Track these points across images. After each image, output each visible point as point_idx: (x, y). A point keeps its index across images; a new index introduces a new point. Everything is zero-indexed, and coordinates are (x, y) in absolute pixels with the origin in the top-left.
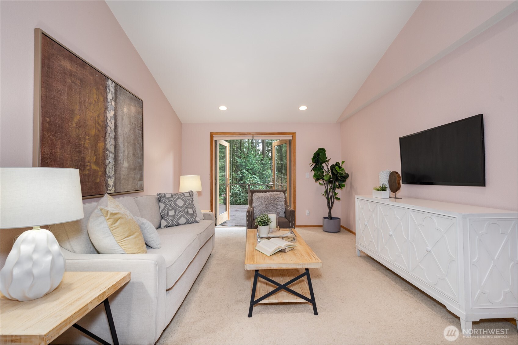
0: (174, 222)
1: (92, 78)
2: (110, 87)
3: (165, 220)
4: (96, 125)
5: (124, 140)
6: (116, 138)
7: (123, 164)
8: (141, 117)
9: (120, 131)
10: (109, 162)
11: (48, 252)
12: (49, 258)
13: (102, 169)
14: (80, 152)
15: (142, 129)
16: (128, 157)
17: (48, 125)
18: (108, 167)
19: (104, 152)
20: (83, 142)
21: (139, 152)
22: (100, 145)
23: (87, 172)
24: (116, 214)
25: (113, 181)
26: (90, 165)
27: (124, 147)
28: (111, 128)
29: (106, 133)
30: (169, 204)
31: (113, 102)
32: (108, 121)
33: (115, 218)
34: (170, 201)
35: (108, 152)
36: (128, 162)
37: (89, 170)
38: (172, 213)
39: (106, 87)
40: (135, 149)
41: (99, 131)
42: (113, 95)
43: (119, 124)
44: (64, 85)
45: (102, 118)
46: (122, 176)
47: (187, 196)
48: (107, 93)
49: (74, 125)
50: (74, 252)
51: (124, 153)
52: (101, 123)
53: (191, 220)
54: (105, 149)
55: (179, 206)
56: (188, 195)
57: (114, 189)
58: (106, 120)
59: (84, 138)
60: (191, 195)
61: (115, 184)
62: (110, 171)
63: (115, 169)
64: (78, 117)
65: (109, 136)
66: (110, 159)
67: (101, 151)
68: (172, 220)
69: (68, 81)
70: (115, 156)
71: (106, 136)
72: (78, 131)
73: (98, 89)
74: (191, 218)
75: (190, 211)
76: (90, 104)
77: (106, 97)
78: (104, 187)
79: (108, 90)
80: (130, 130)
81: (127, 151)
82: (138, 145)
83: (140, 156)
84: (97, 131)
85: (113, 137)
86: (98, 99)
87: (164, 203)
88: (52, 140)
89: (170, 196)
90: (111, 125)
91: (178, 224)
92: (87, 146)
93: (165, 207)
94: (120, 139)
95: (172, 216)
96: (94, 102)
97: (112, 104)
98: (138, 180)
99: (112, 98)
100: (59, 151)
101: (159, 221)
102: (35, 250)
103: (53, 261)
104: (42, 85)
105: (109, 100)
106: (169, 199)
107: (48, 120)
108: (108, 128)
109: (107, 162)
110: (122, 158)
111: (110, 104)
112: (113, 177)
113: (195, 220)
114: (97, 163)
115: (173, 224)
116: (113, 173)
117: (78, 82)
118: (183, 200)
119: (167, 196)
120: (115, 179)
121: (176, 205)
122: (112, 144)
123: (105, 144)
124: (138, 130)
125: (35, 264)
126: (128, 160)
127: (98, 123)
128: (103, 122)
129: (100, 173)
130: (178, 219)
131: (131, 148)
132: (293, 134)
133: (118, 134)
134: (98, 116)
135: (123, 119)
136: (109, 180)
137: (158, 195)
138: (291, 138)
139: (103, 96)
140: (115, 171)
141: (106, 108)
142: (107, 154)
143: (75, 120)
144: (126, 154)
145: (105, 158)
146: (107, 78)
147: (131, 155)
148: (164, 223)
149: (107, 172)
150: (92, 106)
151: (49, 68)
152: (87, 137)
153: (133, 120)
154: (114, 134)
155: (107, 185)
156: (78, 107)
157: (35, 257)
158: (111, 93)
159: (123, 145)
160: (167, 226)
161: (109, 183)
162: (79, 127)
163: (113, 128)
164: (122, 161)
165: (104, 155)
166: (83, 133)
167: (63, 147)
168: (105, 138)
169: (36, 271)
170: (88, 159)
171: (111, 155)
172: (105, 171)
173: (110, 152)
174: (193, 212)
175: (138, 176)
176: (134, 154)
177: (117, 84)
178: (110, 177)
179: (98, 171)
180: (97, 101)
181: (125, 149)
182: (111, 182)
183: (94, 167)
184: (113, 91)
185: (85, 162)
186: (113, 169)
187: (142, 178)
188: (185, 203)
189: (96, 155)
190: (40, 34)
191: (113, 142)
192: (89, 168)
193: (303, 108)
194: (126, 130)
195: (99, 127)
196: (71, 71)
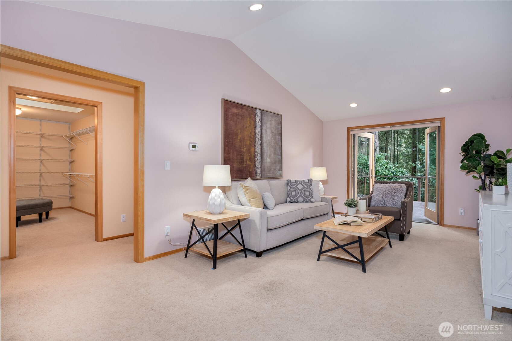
0: (295, 200)
1: (247, 112)
2: (258, 113)
3: (289, 198)
4: (249, 138)
5: (267, 145)
6: (261, 144)
7: (267, 160)
8: (280, 127)
9: (264, 139)
10: (258, 159)
11: (219, 197)
12: (219, 200)
13: (253, 164)
14: (241, 155)
15: (281, 135)
16: (270, 155)
17: (227, 144)
18: (256, 162)
19: (254, 153)
20: (242, 149)
21: (278, 151)
22: (252, 150)
23: (245, 166)
24: (247, 187)
25: (260, 171)
26: (246, 162)
27: (267, 149)
28: (258, 139)
29: (255, 142)
30: (293, 187)
31: (260, 122)
32: (257, 135)
33: (247, 189)
34: (293, 185)
35: (257, 153)
36: (270, 159)
37: (245, 164)
38: (294, 193)
39: (255, 115)
40: (275, 150)
41: (251, 142)
42: (260, 118)
43: (264, 135)
44: (233, 121)
45: (253, 134)
46: (266, 167)
47: (306, 183)
48: (256, 118)
49: (238, 141)
50: (234, 204)
51: (267, 153)
52: (252, 137)
53: (306, 200)
54: (255, 152)
55: (299, 189)
56: (307, 181)
57: (260, 175)
58: (256, 134)
59: (243, 147)
60: (310, 182)
61: (261, 173)
62: (258, 165)
63: (261, 164)
64: (240, 136)
65: (257, 143)
66: (258, 158)
67: (252, 153)
68: (294, 198)
69: (235, 118)
70: (261, 155)
71: (255, 144)
72: (240, 144)
73: (250, 117)
74: (307, 198)
75: (307, 193)
76: (246, 127)
77: (256, 121)
78: (254, 174)
79: (256, 116)
80: (272, 137)
81: (269, 151)
82: (278, 147)
83: (279, 154)
84: (250, 142)
85: (260, 144)
86: (251, 123)
87: (290, 186)
88: (228, 150)
89: (294, 181)
90: (258, 136)
91: (298, 202)
92: (245, 151)
93: (290, 189)
94: (265, 144)
95: (294, 195)
96: (248, 126)
97: (259, 124)
98: (278, 171)
99: (259, 120)
100: (231, 155)
101: (286, 198)
102: (216, 196)
103: (220, 201)
104: (224, 124)
105: (257, 122)
106: (293, 184)
107: (227, 141)
108: (257, 139)
109: (256, 159)
110: (266, 156)
111: (258, 124)
112: (260, 168)
113: (310, 200)
114: (250, 160)
115: (294, 201)
116: (260, 166)
117: (240, 117)
118: (303, 185)
119: (292, 181)
120: (261, 169)
121: (297, 188)
122: (259, 148)
123: (255, 149)
124: (278, 136)
125: (215, 200)
126: (270, 157)
127: (251, 138)
128: (254, 136)
129: (252, 166)
130: (298, 198)
131: (272, 150)
132: (441, 120)
133: (263, 141)
134: (251, 133)
135: (266, 131)
136: (257, 170)
137: (287, 180)
138: (439, 124)
139: (254, 121)
140: (261, 165)
141: (255, 127)
142: (256, 154)
143: (239, 138)
144: (269, 153)
145: (255, 157)
146: (255, 109)
147: (273, 154)
148: (288, 200)
149: (256, 165)
150: (247, 128)
151: (227, 115)
152: (245, 146)
153: (274, 130)
154: (260, 142)
155: (256, 173)
156: (240, 131)
157: (216, 198)
158: (258, 117)
159: (267, 148)
160: (290, 202)
161: (257, 172)
162: (240, 142)
163: (260, 138)
164: (266, 158)
165: (254, 156)
166: (242, 145)
167: (233, 153)
168: (255, 145)
169: (216, 203)
170: (245, 158)
171: (258, 155)
172: (255, 165)
173: (258, 153)
174: (309, 194)
175: (278, 168)
176: (275, 153)
177: (262, 110)
178: (258, 168)
179: (251, 165)
180: (250, 124)
181: (268, 150)
182: (259, 171)
183: (248, 162)
184: (260, 115)
185: (244, 160)
186: (260, 164)
187: (281, 169)
188: (304, 187)
189: (250, 156)
190: (223, 100)
191: (260, 147)
192: (246, 163)
193: (445, 90)
194: (269, 138)
195: (251, 139)
196: (236, 113)
